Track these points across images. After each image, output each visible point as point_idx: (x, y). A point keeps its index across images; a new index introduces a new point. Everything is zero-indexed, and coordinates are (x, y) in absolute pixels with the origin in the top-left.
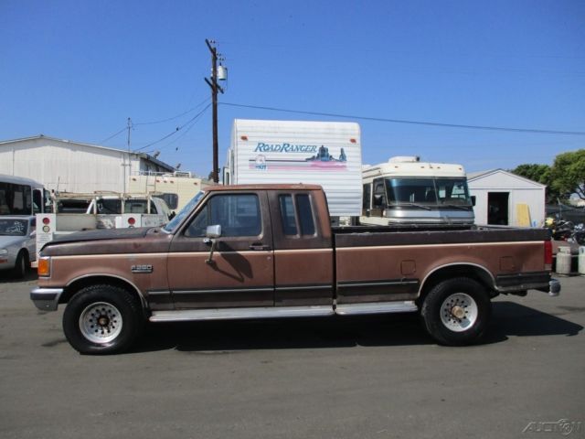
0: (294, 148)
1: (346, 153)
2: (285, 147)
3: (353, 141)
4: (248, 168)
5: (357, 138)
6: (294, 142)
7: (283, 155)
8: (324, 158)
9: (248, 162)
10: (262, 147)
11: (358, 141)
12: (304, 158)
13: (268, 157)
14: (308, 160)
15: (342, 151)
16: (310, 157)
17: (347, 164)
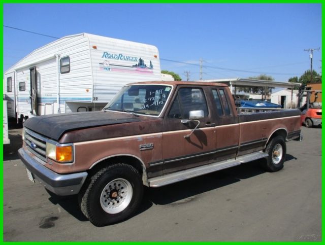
0: (125, 57)
1: (153, 64)
2: (120, 57)
3: (156, 57)
4: (99, 69)
5: (157, 55)
6: (125, 54)
7: (119, 62)
8: (142, 66)
9: (99, 65)
10: (106, 55)
11: (158, 57)
12: (131, 65)
13: (111, 63)
14: (134, 66)
15: (151, 62)
16: (135, 65)
17: (154, 71)
